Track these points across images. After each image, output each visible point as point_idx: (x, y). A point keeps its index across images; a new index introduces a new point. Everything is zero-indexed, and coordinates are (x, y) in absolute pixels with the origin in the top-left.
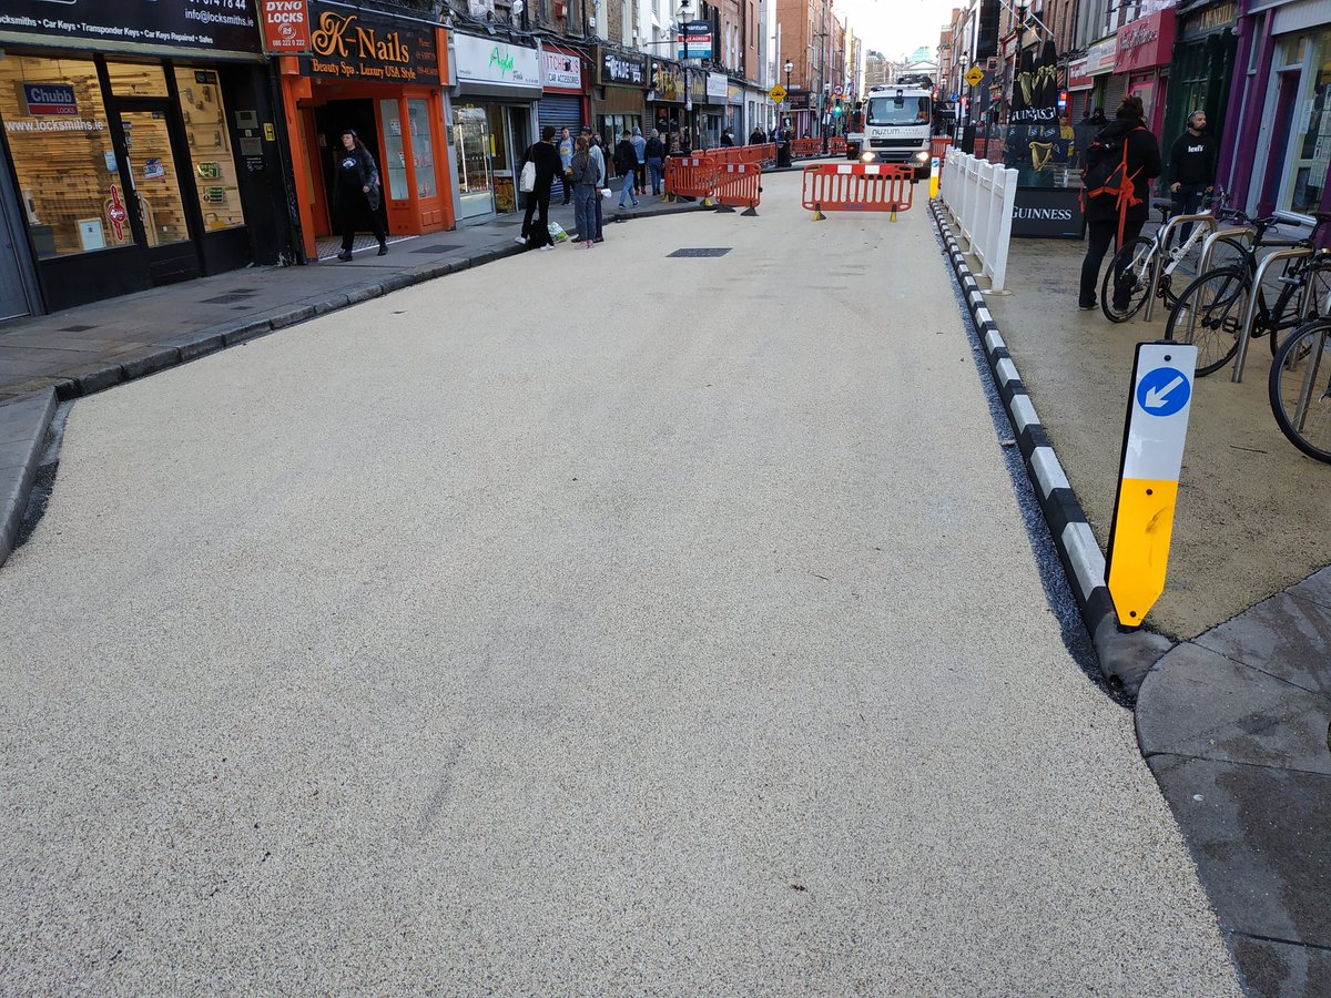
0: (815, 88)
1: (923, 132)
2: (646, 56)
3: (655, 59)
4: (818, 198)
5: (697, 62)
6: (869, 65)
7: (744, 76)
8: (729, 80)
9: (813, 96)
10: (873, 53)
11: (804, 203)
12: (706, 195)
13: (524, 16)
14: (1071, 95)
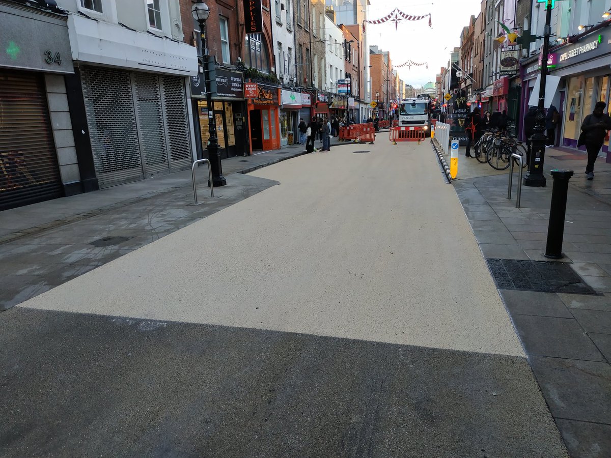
0: (385, 101)
1: (425, 118)
2: (329, 93)
3: (332, 94)
4: (394, 138)
5: (344, 94)
6: (406, 90)
7: (359, 98)
8: (355, 100)
9: (385, 104)
10: (408, 86)
11: (390, 139)
12: (356, 139)
13: (296, 83)
14: (482, 103)
